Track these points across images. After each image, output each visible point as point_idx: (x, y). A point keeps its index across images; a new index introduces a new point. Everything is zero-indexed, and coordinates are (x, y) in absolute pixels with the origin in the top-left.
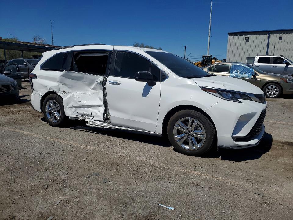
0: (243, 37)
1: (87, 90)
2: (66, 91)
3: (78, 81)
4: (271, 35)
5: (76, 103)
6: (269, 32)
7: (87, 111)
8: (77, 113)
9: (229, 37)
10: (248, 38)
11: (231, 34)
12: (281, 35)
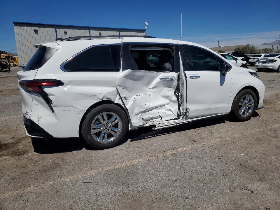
0: (31, 29)
1: (146, 91)
2: (127, 96)
3: (137, 81)
4: (58, 30)
5: (141, 107)
6: (55, 27)
7: (152, 114)
8: (143, 119)
9: (15, 27)
10: (36, 30)
11: (17, 24)
12: (65, 30)
